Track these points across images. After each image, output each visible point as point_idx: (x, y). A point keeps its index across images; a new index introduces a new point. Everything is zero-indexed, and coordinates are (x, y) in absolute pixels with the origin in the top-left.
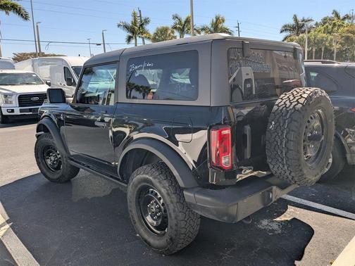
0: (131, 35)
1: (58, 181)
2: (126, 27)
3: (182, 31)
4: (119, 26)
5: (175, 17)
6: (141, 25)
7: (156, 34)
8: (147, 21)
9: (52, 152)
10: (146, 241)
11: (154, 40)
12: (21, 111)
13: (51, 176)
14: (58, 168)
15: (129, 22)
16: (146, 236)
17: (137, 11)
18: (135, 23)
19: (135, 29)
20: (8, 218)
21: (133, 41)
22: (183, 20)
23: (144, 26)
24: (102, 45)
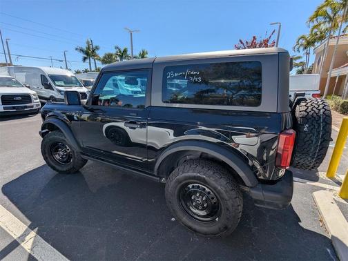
0: (86, 56)
1: (68, 172)
2: (82, 50)
3: (121, 57)
4: (76, 49)
5: (117, 48)
6: (93, 51)
7: (105, 57)
8: (97, 48)
9: (60, 147)
10: (190, 228)
11: (104, 62)
12: (4, 108)
13: (60, 168)
14: (68, 161)
15: (85, 47)
16: (190, 224)
17: (89, 40)
18: (88, 48)
19: (89, 53)
20: (29, 223)
21: (87, 61)
22: (122, 50)
23: (96, 51)
24: (64, 62)
